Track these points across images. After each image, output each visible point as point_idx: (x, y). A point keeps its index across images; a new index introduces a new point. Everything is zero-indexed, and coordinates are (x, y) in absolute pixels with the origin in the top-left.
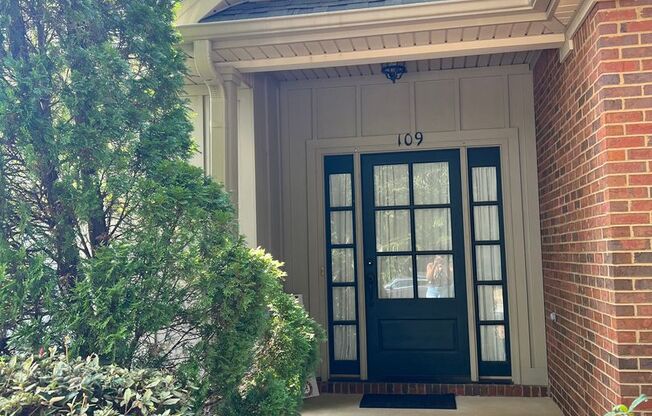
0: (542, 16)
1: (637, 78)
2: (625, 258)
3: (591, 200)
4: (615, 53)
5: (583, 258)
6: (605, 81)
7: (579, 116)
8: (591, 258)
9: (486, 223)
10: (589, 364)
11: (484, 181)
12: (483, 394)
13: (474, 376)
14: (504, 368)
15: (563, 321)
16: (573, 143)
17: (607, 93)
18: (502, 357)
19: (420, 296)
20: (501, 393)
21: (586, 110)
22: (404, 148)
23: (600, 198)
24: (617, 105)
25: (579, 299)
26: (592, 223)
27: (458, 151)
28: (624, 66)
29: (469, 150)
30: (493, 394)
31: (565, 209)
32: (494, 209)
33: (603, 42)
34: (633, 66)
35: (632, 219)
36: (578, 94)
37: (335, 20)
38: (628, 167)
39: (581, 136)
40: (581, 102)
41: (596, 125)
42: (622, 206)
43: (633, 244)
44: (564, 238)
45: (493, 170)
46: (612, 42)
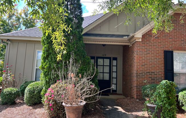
0: (128, 41)
1: (140, 51)
2: (138, 74)
3: (133, 66)
4: (138, 48)
5: (131, 74)
6: (137, 51)
7: (132, 55)
8: (132, 74)
9: (114, 69)
10: (131, 88)
11: (114, 63)
12: (112, 95)
13: (111, 92)
14: (116, 91)
15: (126, 83)
16: (131, 58)
17: (137, 53)
18: (115, 89)
19: (104, 79)
20: (115, 95)
21: (133, 54)
22: (103, 56)
23: (135, 66)
24: (138, 54)
25: (130, 80)
26: (133, 69)
27: (111, 57)
28: (139, 50)
29: (113, 58)
30: (114, 95)
31: (128, 67)
32: (116, 67)
33: (137, 46)
34: (140, 50)
35: (139, 69)
36: (132, 52)
37: (101, 38)
38: (139, 62)
39: (132, 58)
40: (132, 53)
41: (135, 57)
42: (138, 67)
43: (139, 72)
44: (127, 71)
45: (116, 61)
46: (138, 47)
